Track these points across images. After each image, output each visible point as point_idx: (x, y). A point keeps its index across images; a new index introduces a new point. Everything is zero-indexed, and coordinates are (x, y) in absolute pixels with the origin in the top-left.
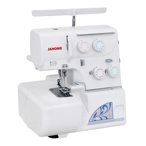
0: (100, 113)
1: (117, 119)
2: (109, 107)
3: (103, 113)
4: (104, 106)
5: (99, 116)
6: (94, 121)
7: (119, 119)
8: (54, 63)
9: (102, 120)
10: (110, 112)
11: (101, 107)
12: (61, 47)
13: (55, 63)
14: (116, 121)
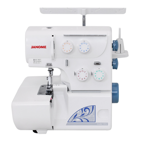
0: (81, 115)
1: (100, 123)
2: (91, 109)
3: (84, 115)
4: (86, 108)
5: (79, 118)
6: (74, 122)
7: (101, 123)
8: (37, 61)
9: (82, 121)
10: (92, 115)
11: (82, 109)
12: (45, 46)
13: (39, 61)
14: (99, 125)
